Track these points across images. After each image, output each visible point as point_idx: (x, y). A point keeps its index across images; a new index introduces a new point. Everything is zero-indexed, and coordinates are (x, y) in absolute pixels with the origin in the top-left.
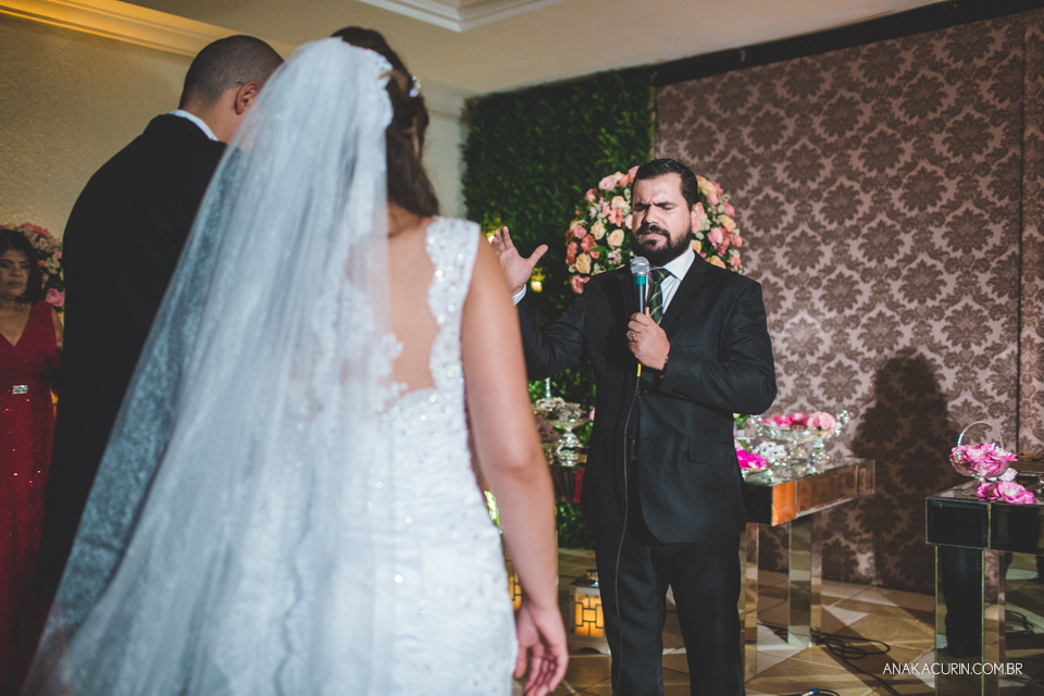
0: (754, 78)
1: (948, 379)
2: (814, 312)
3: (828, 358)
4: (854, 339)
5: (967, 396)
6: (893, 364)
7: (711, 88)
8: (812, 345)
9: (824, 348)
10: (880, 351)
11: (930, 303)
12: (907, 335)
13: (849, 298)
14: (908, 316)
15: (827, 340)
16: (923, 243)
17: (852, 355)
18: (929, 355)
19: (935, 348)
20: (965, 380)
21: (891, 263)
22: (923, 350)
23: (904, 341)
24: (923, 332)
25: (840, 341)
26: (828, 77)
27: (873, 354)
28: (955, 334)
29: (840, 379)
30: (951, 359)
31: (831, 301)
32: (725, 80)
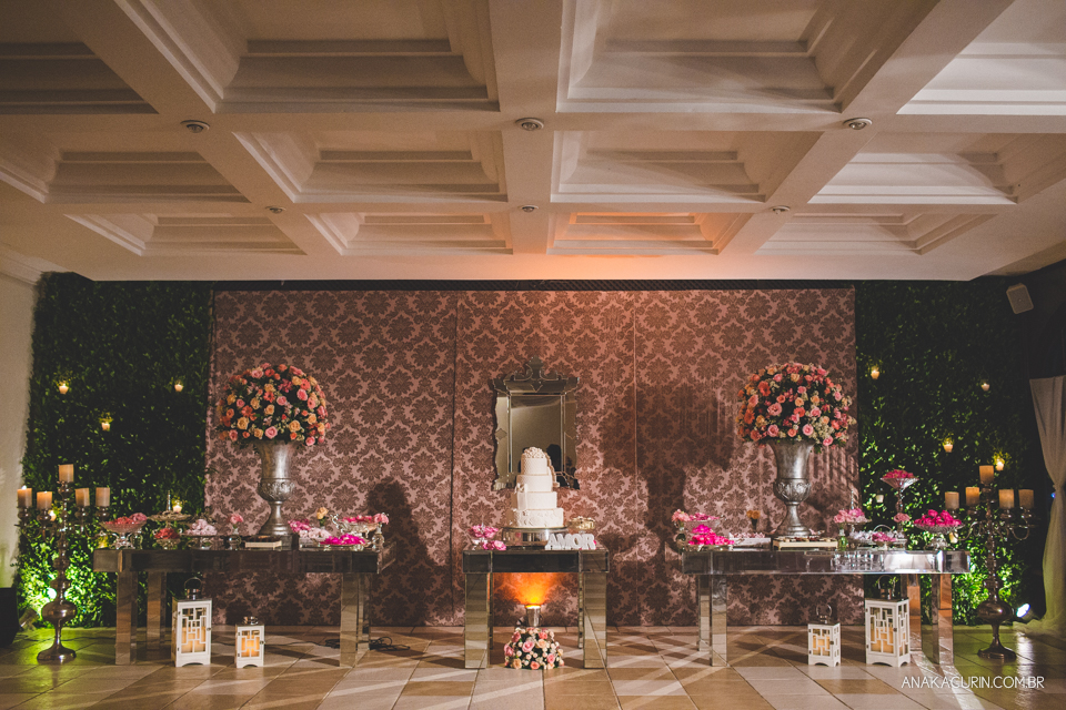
0: (291, 298)
1: (412, 496)
2: (328, 454)
3: (337, 483)
4: (355, 471)
5: (423, 506)
6: (379, 487)
7: (259, 299)
8: (327, 475)
9: (335, 477)
10: (371, 479)
11: (402, 451)
12: (388, 469)
13: (352, 447)
14: (388, 458)
15: (337, 471)
16: (399, 414)
17: (353, 482)
18: (401, 482)
19: (405, 478)
20: (422, 496)
21: (379, 426)
22: (398, 478)
23: (386, 473)
24: (397, 468)
25: (346, 473)
26: (342, 306)
27: (367, 481)
28: (416, 470)
29: (345, 496)
30: (414, 484)
31: (340, 447)
32: (270, 295)
